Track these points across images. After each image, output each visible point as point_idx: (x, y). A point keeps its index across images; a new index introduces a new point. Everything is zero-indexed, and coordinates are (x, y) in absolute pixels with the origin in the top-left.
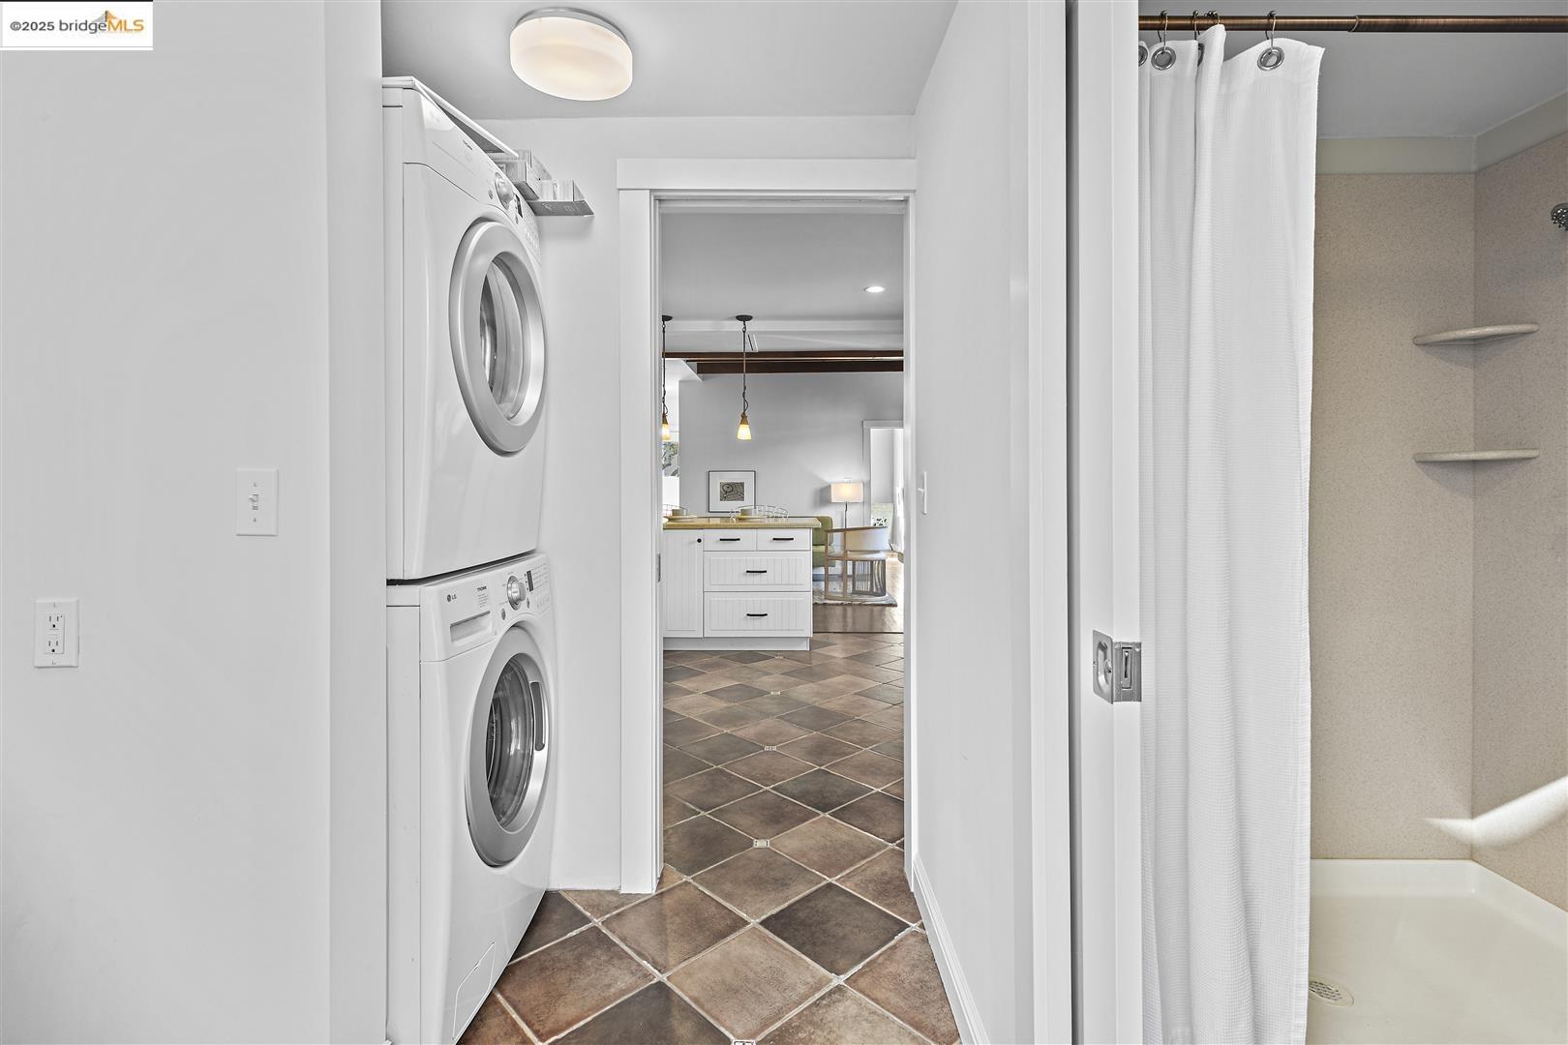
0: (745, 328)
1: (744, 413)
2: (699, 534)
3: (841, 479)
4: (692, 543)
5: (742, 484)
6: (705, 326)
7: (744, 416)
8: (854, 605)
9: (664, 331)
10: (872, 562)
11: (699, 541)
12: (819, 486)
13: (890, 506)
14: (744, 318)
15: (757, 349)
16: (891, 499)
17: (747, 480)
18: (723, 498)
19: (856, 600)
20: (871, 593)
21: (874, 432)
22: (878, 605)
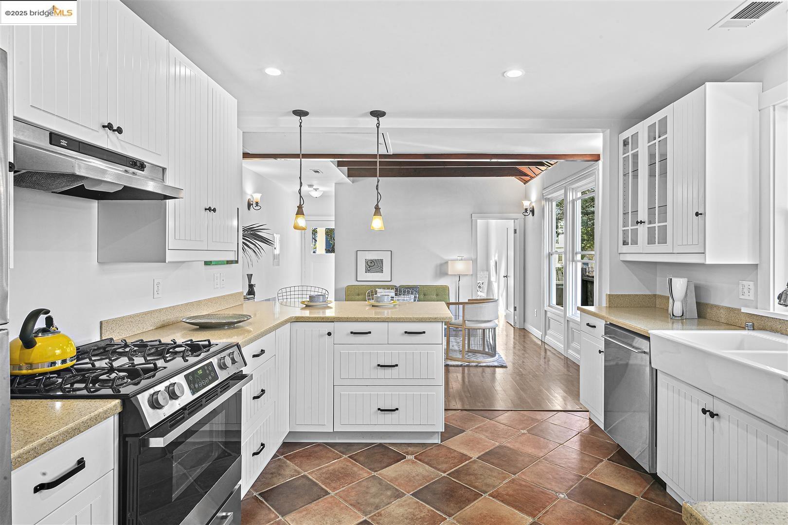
0: (379, 123)
1: (377, 205)
2: (328, 327)
3: (455, 257)
4: (322, 336)
5: (382, 261)
6: (341, 122)
7: (377, 208)
8: (472, 366)
9: (300, 126)
10: (484, 330)
11: (329, 334)
12: (439, 262)
13: (486, 273)
14: (378, 114)
15: (391, 152)
16: (488, 269)
17: (386, 257)
18: (367, 271)
19: (473, 362)
20: (483, 352)
21: (480, 222)
22: (492, 366)
